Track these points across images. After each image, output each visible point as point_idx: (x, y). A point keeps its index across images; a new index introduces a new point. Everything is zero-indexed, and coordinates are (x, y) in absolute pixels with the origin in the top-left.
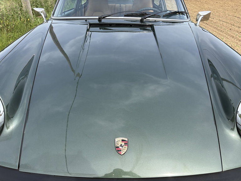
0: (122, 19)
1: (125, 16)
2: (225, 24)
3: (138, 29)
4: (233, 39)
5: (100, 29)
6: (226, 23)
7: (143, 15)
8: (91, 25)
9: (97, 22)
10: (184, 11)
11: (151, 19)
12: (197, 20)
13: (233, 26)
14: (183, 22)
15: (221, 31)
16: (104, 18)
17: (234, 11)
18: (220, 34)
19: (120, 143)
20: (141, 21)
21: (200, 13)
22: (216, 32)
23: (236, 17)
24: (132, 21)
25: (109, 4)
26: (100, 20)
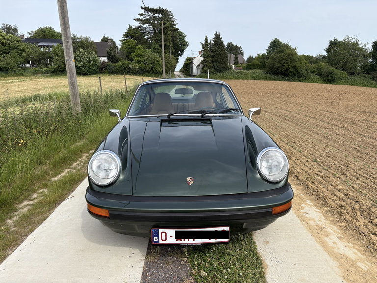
0: (186, 115)
1: (189, 113)
2: (312, 119)
3: (200, 123)
4: (317, 136)
5: (169, 123)
6: (314, 118)
7: (203, 112)
8: (162, 121)
9: (167, 118)
10: (238, 108)
11: (210, 115)
12: (249, 115)
13: (321, 123)
14: (238, 117)
15: (305, 128)
16: (172, 115)
17: (328, 104)
18: (302, 131)
19: (189, 180)
20: (202, 116)
21: (251, 109)
22: (298, 129)
23: (328, 111)
24: (194, 117)
25: (173, 104)
26: (169, 117)
